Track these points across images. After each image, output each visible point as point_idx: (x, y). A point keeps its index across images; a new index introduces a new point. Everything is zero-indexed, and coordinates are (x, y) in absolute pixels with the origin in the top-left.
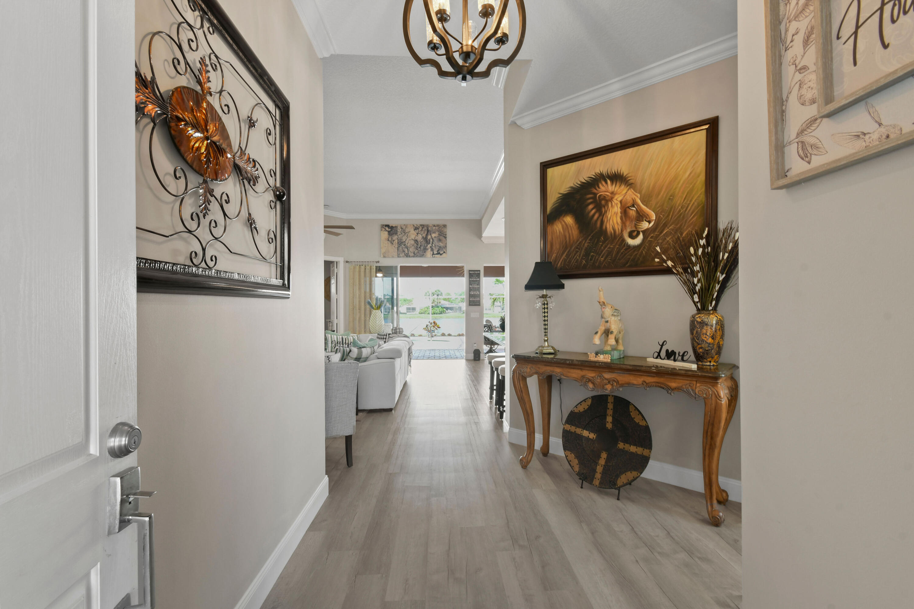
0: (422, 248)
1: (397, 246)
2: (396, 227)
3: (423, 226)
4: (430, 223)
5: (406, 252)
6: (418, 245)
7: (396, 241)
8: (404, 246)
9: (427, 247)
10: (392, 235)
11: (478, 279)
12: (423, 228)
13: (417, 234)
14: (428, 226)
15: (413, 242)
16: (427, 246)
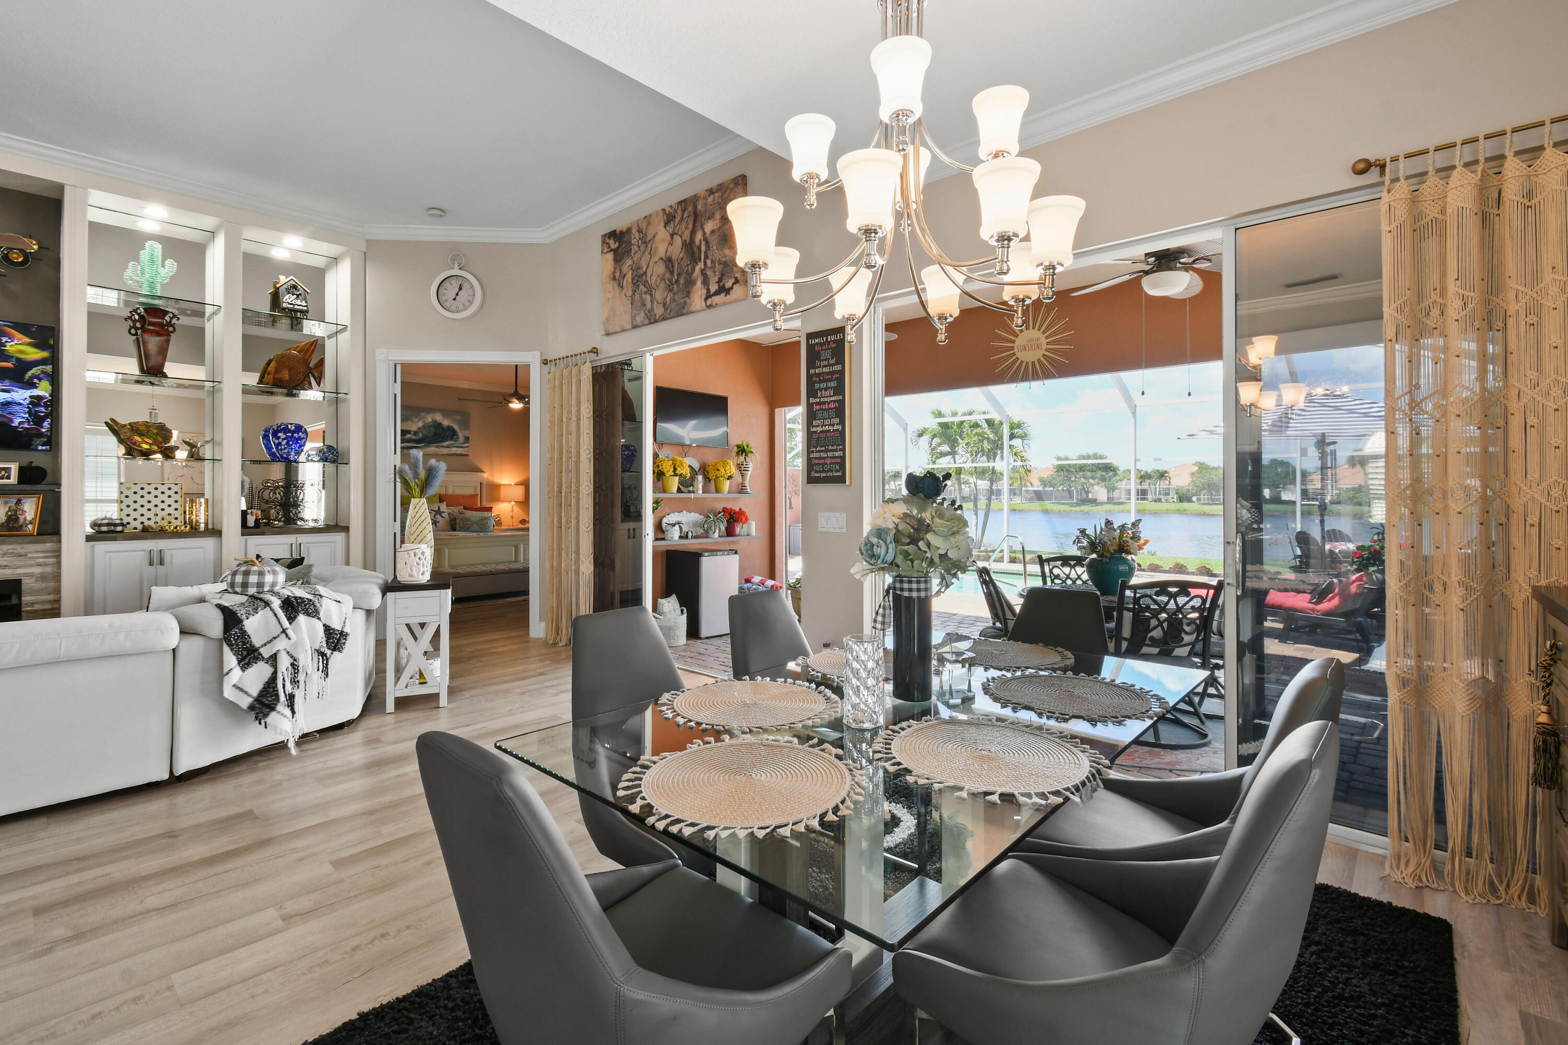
0: (682, 281)
1: (630, 293)
2: (629, 230)
3: (683, 203)
4: (700, 188)
5: (649, 305)
6: (672, 273)
7: (629, 276)
8: (644, 289)
9: (695, 275)
10: (620, 261)
11: (838, 368)
12: (684, 211)
13: (672, 236)
14: (694, 199)
15: (661, 268)
16: (693, 270)
